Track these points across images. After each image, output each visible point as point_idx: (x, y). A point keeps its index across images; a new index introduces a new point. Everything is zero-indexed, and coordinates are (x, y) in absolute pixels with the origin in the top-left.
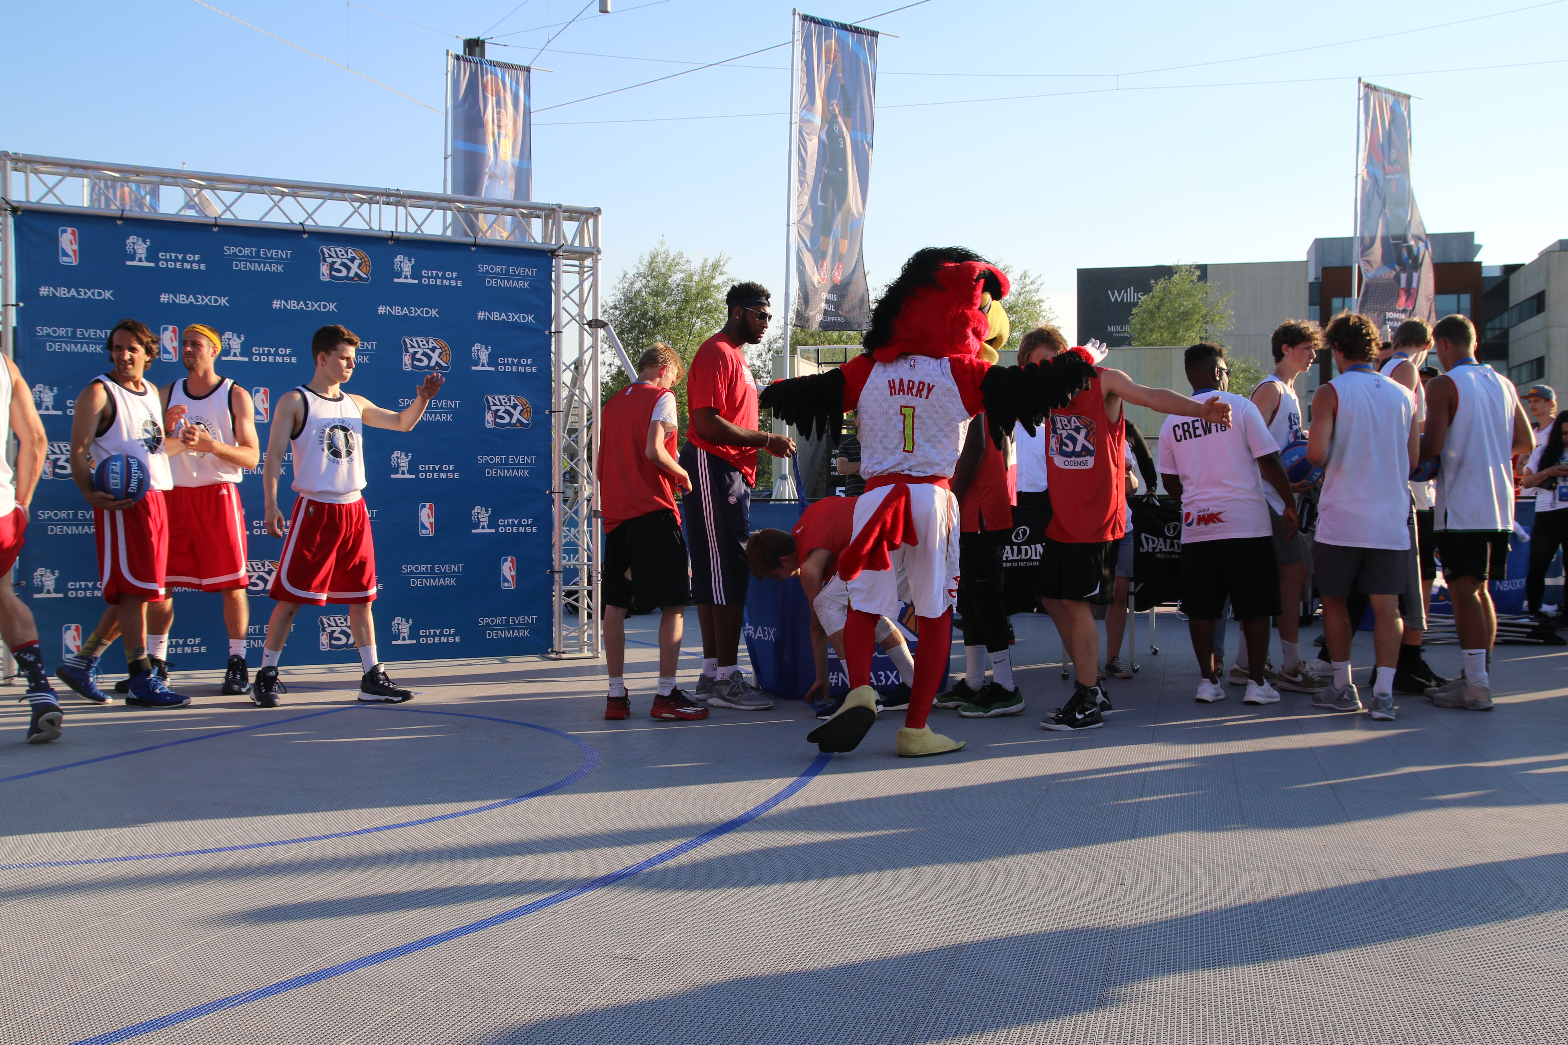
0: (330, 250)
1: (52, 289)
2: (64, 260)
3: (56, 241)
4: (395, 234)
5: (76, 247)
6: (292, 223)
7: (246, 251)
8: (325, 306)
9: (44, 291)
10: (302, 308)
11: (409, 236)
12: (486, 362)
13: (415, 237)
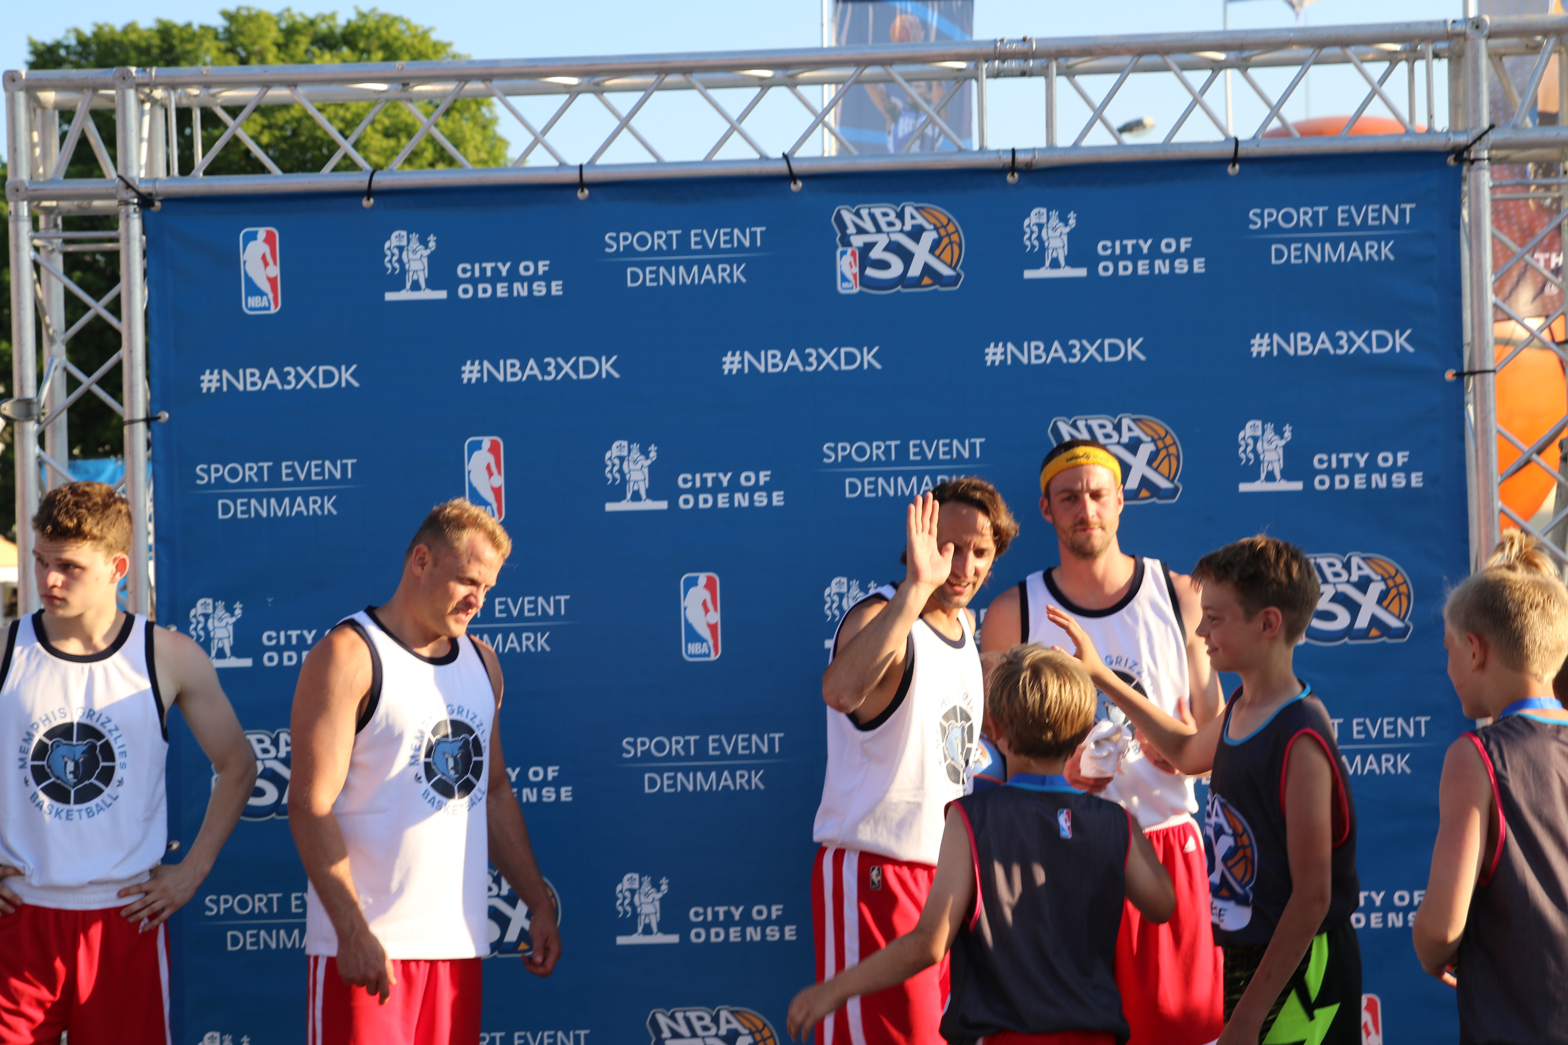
0: (858, 214)
1: (225, 374)
2: (252, 304)
3: (233, 261)
4: (1020, 157)
5: (274, 271)
6: (764, 158)
7: (657, 240)
8: (850, 359)
9: (210, 381)
10: (794, 369)
11: (1056, 159)
12: (1277, 468)
13: (1075, 158)
